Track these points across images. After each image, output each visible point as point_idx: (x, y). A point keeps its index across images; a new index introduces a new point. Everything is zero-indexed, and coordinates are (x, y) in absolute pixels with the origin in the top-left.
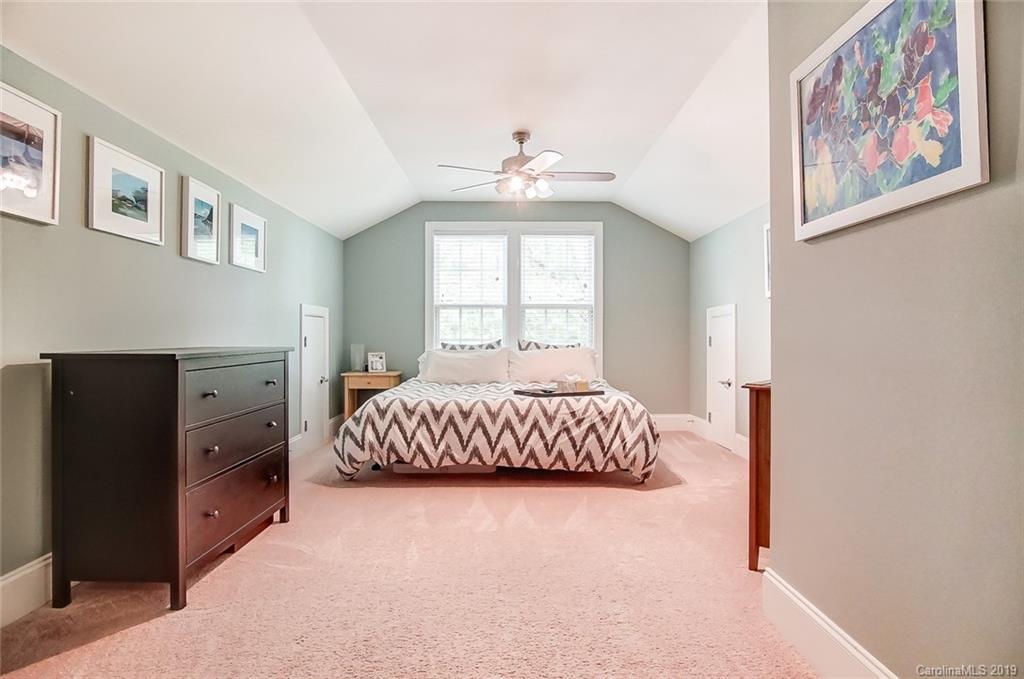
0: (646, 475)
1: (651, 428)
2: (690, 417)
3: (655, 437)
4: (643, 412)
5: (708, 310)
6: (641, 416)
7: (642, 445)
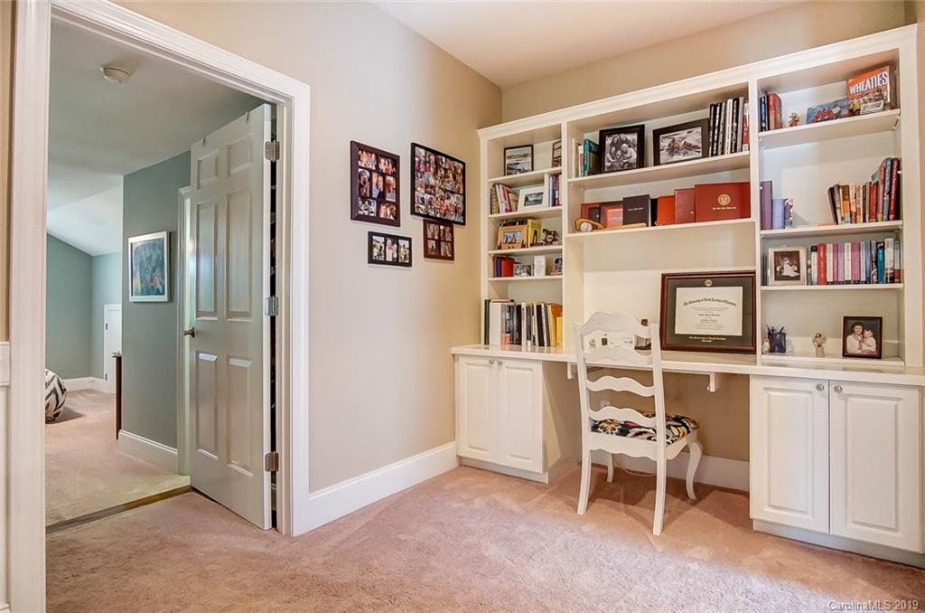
0: (57, 415)
1: (60, 386)
2: (92, 379)
3: (63, 391)
4: (54, 377)
5: (105, 306)
6: (52, 379)
7: (53, 396)
